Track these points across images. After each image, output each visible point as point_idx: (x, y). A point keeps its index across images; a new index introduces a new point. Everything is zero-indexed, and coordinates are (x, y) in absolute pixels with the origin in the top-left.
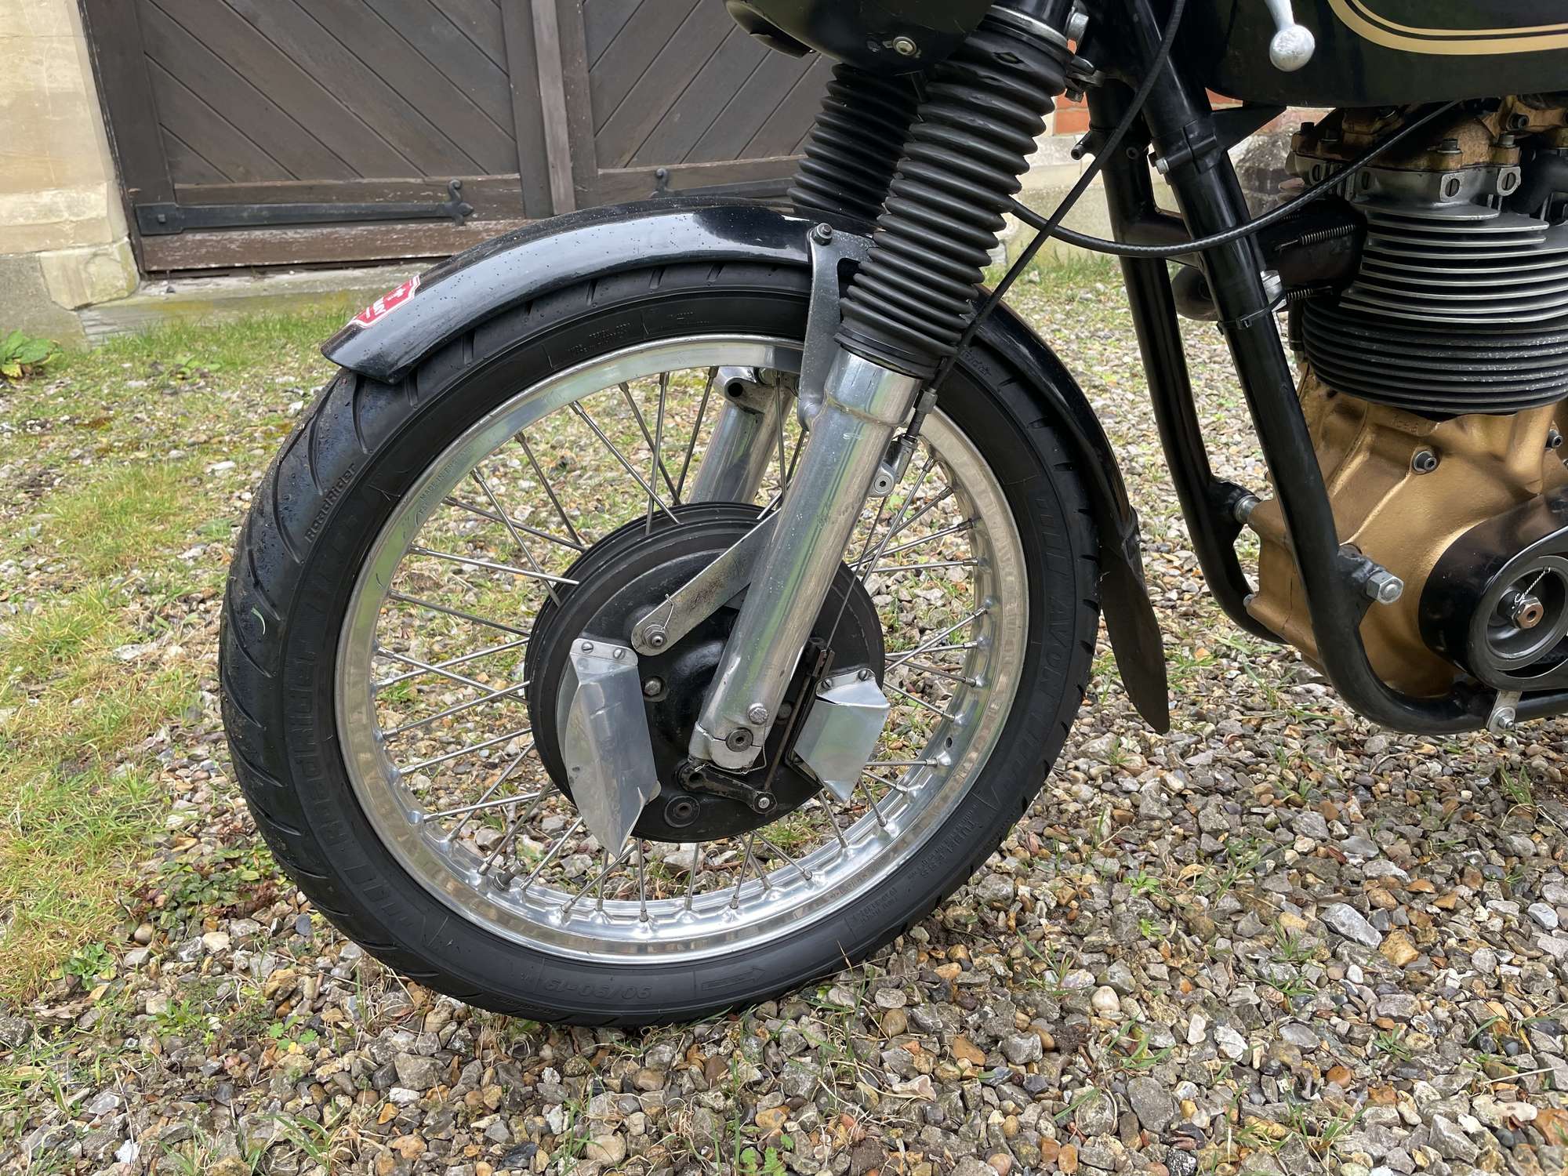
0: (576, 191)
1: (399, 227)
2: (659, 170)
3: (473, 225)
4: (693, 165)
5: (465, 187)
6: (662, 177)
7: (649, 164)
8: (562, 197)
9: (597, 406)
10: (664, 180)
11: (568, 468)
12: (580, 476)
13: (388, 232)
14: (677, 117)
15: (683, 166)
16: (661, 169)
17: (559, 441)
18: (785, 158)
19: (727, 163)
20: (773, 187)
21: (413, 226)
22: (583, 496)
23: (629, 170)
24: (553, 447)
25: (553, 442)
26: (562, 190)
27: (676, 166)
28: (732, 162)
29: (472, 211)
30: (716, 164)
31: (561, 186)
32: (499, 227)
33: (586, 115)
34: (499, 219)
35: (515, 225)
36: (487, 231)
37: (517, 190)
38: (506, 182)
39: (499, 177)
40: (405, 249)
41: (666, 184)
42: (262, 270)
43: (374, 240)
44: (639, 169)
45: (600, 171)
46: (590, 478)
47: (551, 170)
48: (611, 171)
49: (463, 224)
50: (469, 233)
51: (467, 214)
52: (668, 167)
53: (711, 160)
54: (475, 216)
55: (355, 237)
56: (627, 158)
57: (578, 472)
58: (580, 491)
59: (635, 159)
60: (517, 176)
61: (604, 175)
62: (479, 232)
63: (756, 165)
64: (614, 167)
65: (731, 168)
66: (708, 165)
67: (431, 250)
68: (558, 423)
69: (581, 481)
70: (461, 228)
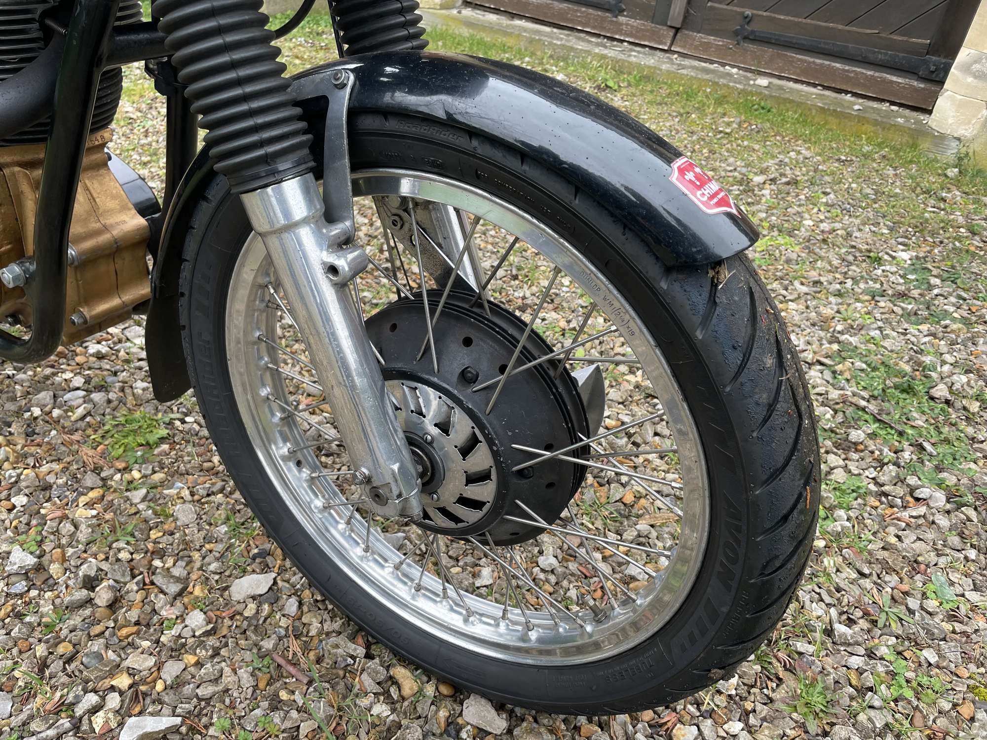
0: (687, 13)
1: (584, 9)
2: (747, 13)
3: (621, 19)
4: (773, 15)
6: (746, 17)
7: (743, 7)
8: (676, 14)
10: (747, 20)
13: (577, 11)
15: (765, 14)
16: (748, 12)
18: (840, 27)
19: (796, 19)
20: (822, 45)
21: (591, 11)
23: (729, 7)
26: (678, 10)
27: (760, 13)
28: (800, 20)
29: (624, 10)
30: (787, 18)
31: (678, 7)
32: (635, 24)
34: (636, 19)
35: (644, 25)
36: (627, 25)
37: (653, 3)
40: (580, 23)
41: (748, 23)
42: (513, 16)
43: (568, 13)
44: (735, 8)
45: (709, 4)
48: (716, 5)
49: (616, 17)
50: (617, 23)
51: (621, 11)
52: (755, 12)
53: (787, 15)
54: (625, 13)
55: (560, 9)
59: (735, 2)
61: (711, 7)
62: (622, 24)
63: (818, 27)
64: (720, 3)
66: (782, 17)
67: (594, 27)
70: (614, 19)
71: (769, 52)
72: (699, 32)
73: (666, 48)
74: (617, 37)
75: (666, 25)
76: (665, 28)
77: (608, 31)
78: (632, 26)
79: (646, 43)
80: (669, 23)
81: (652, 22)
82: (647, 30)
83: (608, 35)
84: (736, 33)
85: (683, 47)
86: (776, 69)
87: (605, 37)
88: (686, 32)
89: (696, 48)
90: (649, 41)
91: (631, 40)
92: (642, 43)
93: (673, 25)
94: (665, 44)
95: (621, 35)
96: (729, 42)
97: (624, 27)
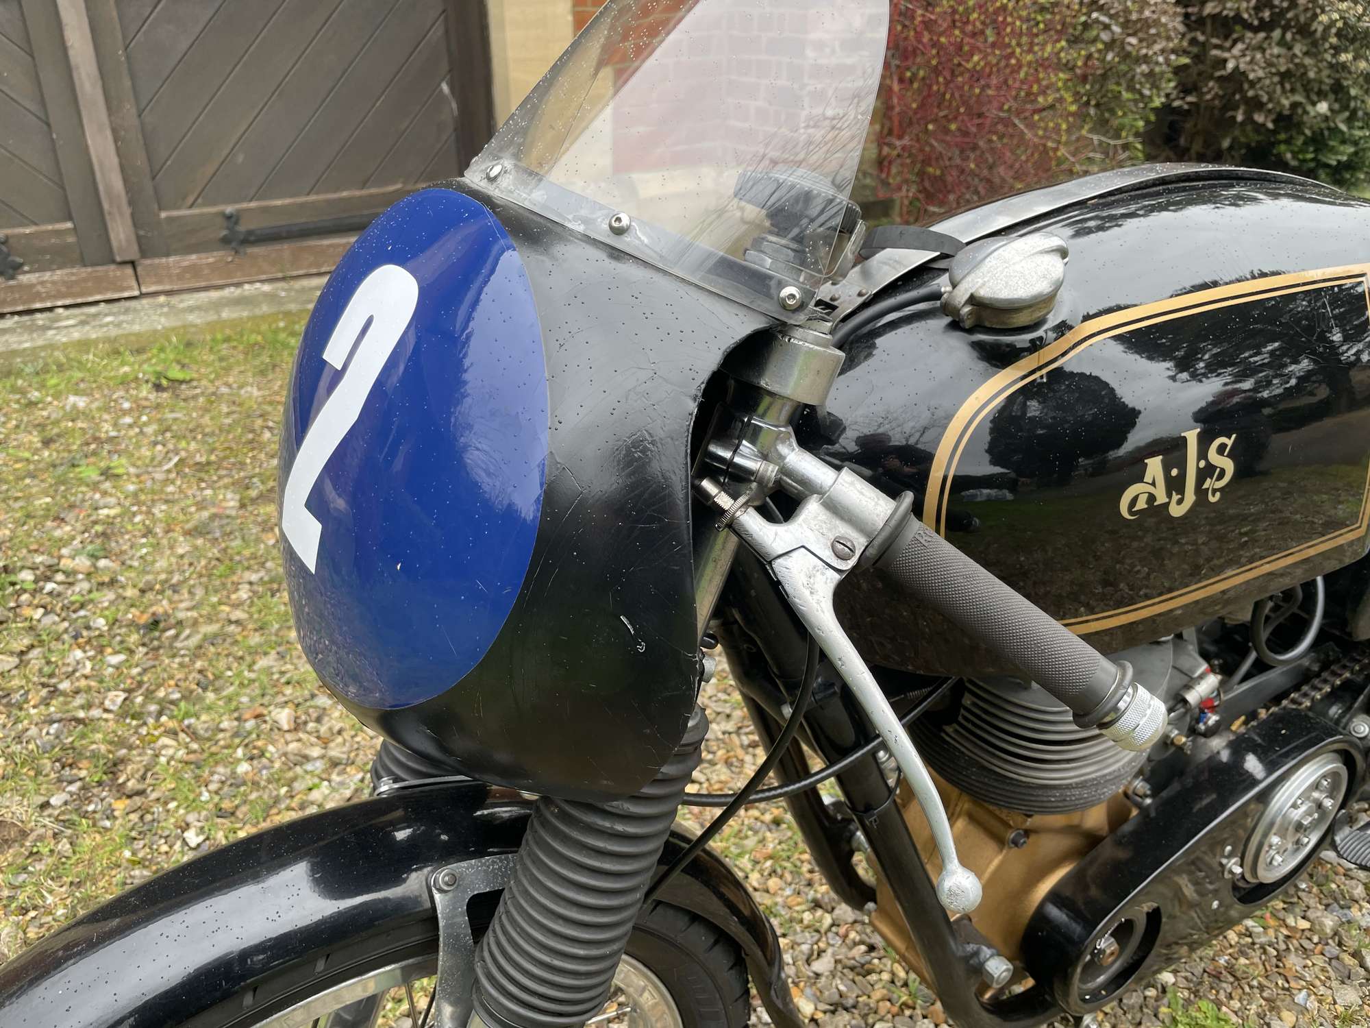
0: (139, 238)
3: (24, 279)
4: (263, 203)
5: (11, 241)
6: (231, 216)
7: (214, 204)
8: (124, 243)
9: (188, 521)
10: (233, 220)
11: (162, 625)
12: (177, 636)
14: (240, 158)
15: (253, 204)
16: (229, 209)
17: (148, 582)
18: (357, 193)
19: (298, 200)
20: (347, 221)
22: (181, 665)
23: (195, 211)
24: (143, 591)
25: (141, 585)
26: (122, 236)
27: (245, 205)
28: (302, 199)
29: (21, 265)
30: (287, 201)
31: (121, 233)
32: (55, 278)
33: (140, 161)
34: (53, 270)
35: (73, 274)
36: (42, 283)
37: (71, 239)
38: (57, 233)
39: (50, 227)
41: (236, 223)
44: (205, 210)
45: (163, 215)
46: (188, 637)
47: (107, 217)
48: (175, 213)
49: (13, 278)
50: (21, 287)
51: (17, 268)
52: (237, 206)
53: (282, 197)
54: (26, 268)
56: (191, 199)
57: (172, 632)
58: (177, 660)
59: (200, 201)
60: (69, 225)
61: (167, 218)
62: (32, 286)
63: (328, 202)
64: (178, 208)
65: (302, 205)
66: (279, 202)
68: (144, 551)
69: (178, 644)
70: (12, 283)
71: (285, 249)
72: (168, 255)
73: (136, 293)
74: (38, 305)
75: (113, 262)
76: (113, 267)
77: (14, 302)
78: (53, 283)
79: (98, 297)
80: (118, 259)
81: (85, 266)
82: (85, 280)
83: (20, 308)
84: (226, 241)
85: (159, 282)
86: (310, 266)
87: (13, 314)
88: (148, 262)
89: (180, 277)
90: (100, 293)
91: (68, 302)
92: (91, 299)
93: (127, 258)
94: (130, 288)
95: (42, 300)
96: (225, 255)
97: (39, 288)
